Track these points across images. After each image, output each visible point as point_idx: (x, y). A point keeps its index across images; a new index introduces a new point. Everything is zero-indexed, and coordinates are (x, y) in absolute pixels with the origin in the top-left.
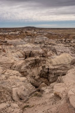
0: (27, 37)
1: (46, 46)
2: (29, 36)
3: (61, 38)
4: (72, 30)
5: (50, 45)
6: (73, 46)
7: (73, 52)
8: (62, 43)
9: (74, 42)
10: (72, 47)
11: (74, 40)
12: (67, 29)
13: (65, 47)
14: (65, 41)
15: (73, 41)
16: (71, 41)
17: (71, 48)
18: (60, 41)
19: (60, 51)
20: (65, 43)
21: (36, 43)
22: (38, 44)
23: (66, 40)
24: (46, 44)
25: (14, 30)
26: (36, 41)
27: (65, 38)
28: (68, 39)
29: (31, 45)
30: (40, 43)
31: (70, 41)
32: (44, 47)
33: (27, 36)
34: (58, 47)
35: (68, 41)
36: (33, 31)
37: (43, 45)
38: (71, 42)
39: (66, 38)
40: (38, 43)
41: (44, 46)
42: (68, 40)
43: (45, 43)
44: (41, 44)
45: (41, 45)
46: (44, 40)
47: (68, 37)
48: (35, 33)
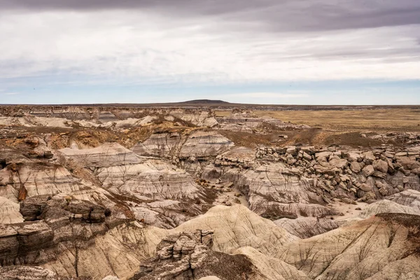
0: (153, 139)
1: (218, 170)
2: (164, 135)
3: (281, 143)
4: (358, 112)
5: (233, 166)
6: (322, 174)
7: (318, 198)
8: (281, 160)
9: (328, 159)
10: (314, 178)
11: (329, 150)
12: (339, 108)
13: (283, 178)
14: (295, 154)
15: (326, 154)
16: (317, 155)
17: (312, 182)
18: (276, 154)
19: (264, 191)
20: (294, 161)
21: (184, 159)
22: (193, 162)
23: (298, 151)
24: (219, 166)
25: (141, 112)
26: (184, 153)
27: (297, 141)
28: (308, 148)
29: (160, 166)
30: (201, 160)
31: (312, 153)
32: (213, 174)
33: (153, 136)
34: (257, 177)
35: (306, 155)
36: (205, 114)
37: (210, 168)
38: (316, 158)
39: (299, 143)
40: (193, 159)
41: (214, 172)
42: (307, 151)
43: (218, 162)
44: (203, 163)
45: (202, 169)
46: (217, 148)
47: (309, 140)
48: (212, 121)
